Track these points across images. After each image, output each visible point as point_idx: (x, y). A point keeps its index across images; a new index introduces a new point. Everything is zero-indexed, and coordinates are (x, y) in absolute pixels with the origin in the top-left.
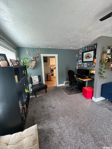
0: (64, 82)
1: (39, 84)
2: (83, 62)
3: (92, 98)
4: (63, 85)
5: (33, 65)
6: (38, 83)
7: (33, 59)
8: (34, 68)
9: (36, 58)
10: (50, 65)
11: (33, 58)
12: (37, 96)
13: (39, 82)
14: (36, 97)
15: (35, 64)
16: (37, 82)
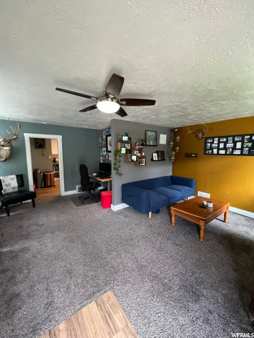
0: (77, 187)
1: (19, 191)
2: (107, 151)
3: (110, 207)
4: (75, 192)
5: (5, 154)
6: (16, 190)
7: (2, 143)
8: (6, 160)
9: (11, 140)
10: (52, 155)
11: (4, 141)
12: (11, 214)
13: (19, 187)
14: (9, 215)
15: (8, 152)
16: (13, 188)
